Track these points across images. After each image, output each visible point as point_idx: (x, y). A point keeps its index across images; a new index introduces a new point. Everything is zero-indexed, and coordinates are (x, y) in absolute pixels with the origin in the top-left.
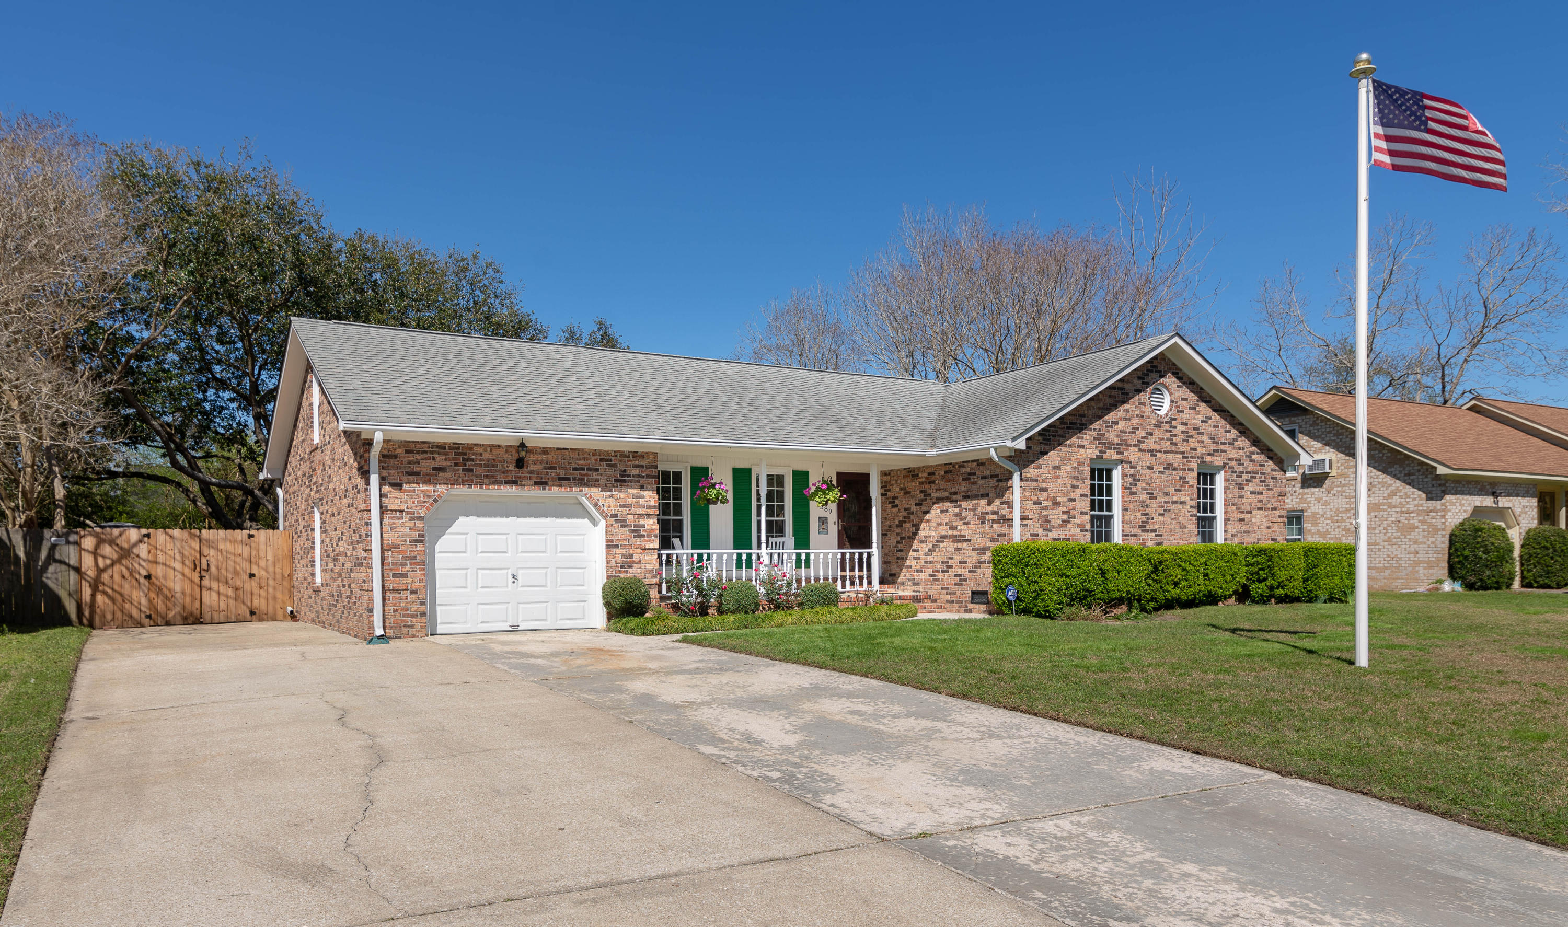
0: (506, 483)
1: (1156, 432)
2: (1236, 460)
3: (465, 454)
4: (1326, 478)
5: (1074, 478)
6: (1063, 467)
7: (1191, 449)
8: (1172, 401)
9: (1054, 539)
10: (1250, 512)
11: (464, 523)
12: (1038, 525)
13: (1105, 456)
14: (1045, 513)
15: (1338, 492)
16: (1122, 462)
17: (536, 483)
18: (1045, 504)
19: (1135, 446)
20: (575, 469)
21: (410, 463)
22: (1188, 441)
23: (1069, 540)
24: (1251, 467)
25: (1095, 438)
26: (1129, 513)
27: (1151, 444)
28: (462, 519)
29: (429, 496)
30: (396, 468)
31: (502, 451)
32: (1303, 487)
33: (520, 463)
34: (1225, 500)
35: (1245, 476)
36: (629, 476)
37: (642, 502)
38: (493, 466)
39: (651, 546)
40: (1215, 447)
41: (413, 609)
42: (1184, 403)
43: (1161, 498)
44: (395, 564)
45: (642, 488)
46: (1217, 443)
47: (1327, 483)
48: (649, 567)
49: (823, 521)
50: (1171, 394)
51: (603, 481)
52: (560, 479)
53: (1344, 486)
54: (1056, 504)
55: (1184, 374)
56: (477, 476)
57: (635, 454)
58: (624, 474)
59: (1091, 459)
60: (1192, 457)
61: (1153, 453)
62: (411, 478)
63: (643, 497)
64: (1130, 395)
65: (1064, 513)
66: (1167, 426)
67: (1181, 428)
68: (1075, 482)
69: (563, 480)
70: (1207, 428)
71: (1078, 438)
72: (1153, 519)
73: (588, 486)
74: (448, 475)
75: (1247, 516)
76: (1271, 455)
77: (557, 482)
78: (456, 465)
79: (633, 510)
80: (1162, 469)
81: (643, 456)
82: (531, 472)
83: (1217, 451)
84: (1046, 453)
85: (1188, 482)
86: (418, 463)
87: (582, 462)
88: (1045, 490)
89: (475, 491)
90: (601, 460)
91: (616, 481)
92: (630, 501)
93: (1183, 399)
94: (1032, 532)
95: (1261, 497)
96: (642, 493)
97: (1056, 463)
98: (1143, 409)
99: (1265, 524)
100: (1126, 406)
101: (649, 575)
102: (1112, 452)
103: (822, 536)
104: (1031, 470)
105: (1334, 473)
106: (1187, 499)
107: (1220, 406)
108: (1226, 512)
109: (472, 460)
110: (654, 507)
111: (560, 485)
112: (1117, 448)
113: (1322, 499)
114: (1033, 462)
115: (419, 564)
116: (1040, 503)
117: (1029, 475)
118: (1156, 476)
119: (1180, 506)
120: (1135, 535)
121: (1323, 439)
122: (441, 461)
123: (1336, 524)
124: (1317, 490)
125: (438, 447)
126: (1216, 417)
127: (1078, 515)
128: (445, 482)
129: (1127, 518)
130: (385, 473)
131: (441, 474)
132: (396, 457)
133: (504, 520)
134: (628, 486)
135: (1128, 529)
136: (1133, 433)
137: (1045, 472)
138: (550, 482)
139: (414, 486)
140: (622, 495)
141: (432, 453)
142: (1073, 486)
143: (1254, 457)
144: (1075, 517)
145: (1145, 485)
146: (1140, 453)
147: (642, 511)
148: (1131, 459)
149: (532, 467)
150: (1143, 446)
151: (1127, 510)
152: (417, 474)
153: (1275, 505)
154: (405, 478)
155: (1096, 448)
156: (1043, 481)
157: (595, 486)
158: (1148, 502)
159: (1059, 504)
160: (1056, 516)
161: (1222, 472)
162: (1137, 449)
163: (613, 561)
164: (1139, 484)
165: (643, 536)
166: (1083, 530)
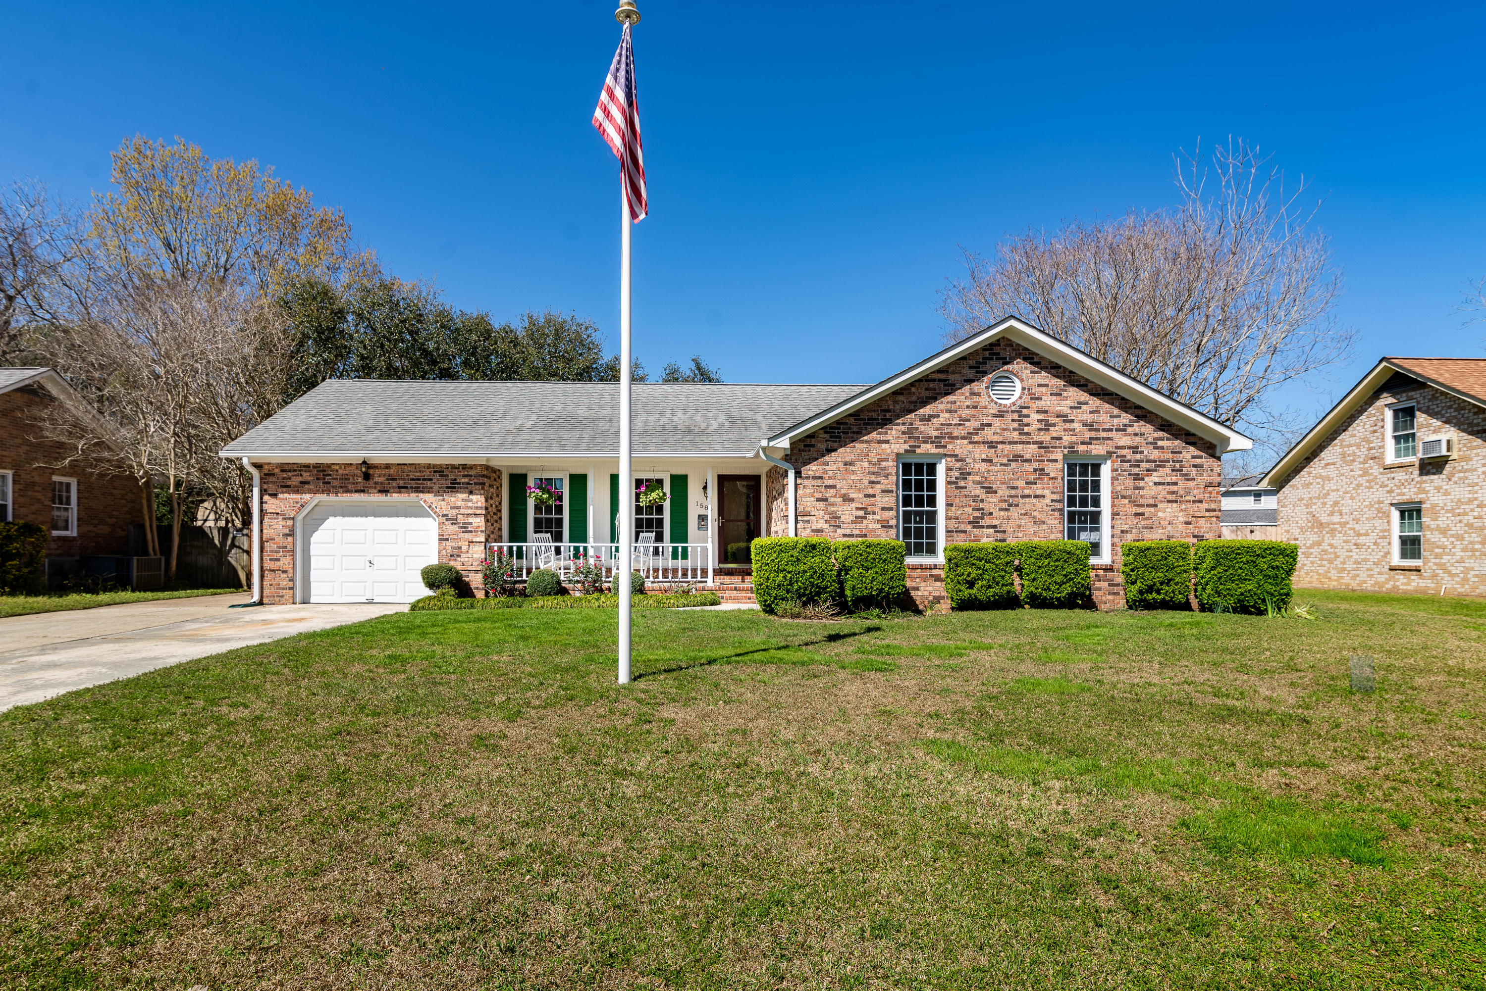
0: (356, 491)
1: (997, 423)
2: (1129, 448)
3: (325, 471)
4: (1446, 462)
5: (874, 474)
6: (858, 464)
7: (1053, 438)
8: (1023, 389)
9: (845, 535)
10: (1156, 506)
11: (333, 523)
12: (822, 521)
13: (918, 451)
14: (832, 509)
15: (1460, 479)
16: (946, 455)
17: (380, 491)
18: (832, 500)
19: (963, 438)
20: (412, 479)
21: (284, 478)
22: (1048, 430)
23: (865, 536)
24: (1155, 455)
25: (903, 433)
26: (953, 508)
27: (988, 434)
28: (331, 519)
29: (297, 503)
30: (273, 483)
31: (353, 468)
32: (1421, 474)
33: (367, 477)
34: (1112, 493)
35: (1144, 466)
36: (459, 484)
37: (470, 504)
38: (346, 479)
39: (478, 540)
40: (1093, 434)
41: (284, 583)
42: (1044, 389)
43: (1003, 492)
44: (271, 551)
45: (471, 493)
46: (1096, 430)
47: (1448, 468)
48: (475, 556)
49: (703, 518)
50: (1022, 380)
51: (436, 488)
52: (400, 487)
53: (1466, 471)
54: (847, 499)
55: (1042, 358)
56: (333, 487)
57: (464, 467)
58: (454, 482)
59: (898, 455)
60: (1055, 447)
61: (992, 445)
62: (284, 490)
63: (471, 500)
64: (958, 386)
65: (858, 509)
66: (1015, 416)
67: (1035, 416)
68: (873, 478)
69: (401, 489)
70: (1084, 414)
71: (880, 434)
72: (991, 514)
73: (423, 492)
74: (311, 487)
75: (1149, 511)
76: (1192, 439)
77: (397, 490)
78: (318, 479)
79: (462, 511)
80: (1005, 461)
81: (471, 467)
82: (376, 483)
83: (1097, 439)
84: (835, 450)
85: (1048, 474)
86: (290, 479)
87: (418, 474)
88: (834, 487)
89: (332, 498)
90: (435, 472)
91: (447, 488)
92: (459, 503)
93: (1040, 385)
94: (814, 528)
95: (1174, 488)
96: (471, 497)
97: (848, 459)
98: (976, 399)
99: (1182, 519)
100: (951, 398)
101: (475, 563)
102: (929, 446)
103: (701, 532)
104: (814, 468)
105: (1454, 455)
106: (1047, 492)
107: (1103, 389)
108: (1113, 506)
109: (330, 475)
110: (481, 508)
111: (400, 492)
112: (936, 441)
113: (1441, 487)
114: (816, 459)
115: (289, 551)
116: (826, 500)
117: (810, 473)
118: (996, 469)
119: (1035, 501)
120: (965, 532)
121: (1443, 416)
122: (306, 476)
123: (1458, 518)
124: (1436, 477)
125: (304, 466)
126: (1094, 402)
127: (879, 511)
128: (310, 491)
129: (950, 514)
130: (265, 486)
131: (306, 486)
132: (274, 475)
133: (364, 519)
134: (457, 492)
135: (953, 525)
136: (960, 425)
137: (831, 470)
138: (391, 490)
139: (286, 495)
140: (453, 499)
141: (300, 471)
142: (871, 482)
143: (1160, 443)
144: (874, 513)
145: (978, 479)
146: (971, 446)
147: (470, 511)
148: (957, 452)
149: (377, 479)
150: (976, 438)
151: (952, 505)
152: (289, 486)
153: (1201, 497)
154: (280, 490)
155: (905, 442)
156: (830, 478)
157: (429, 492)
158: (983, 496)
159: (853, 500)
160: (848, 513)
161: (1109, 462)
162: (966, 442)
163: (444, 551)
164: (970, 478)
165: (471, 532)
166: (886, 526)
